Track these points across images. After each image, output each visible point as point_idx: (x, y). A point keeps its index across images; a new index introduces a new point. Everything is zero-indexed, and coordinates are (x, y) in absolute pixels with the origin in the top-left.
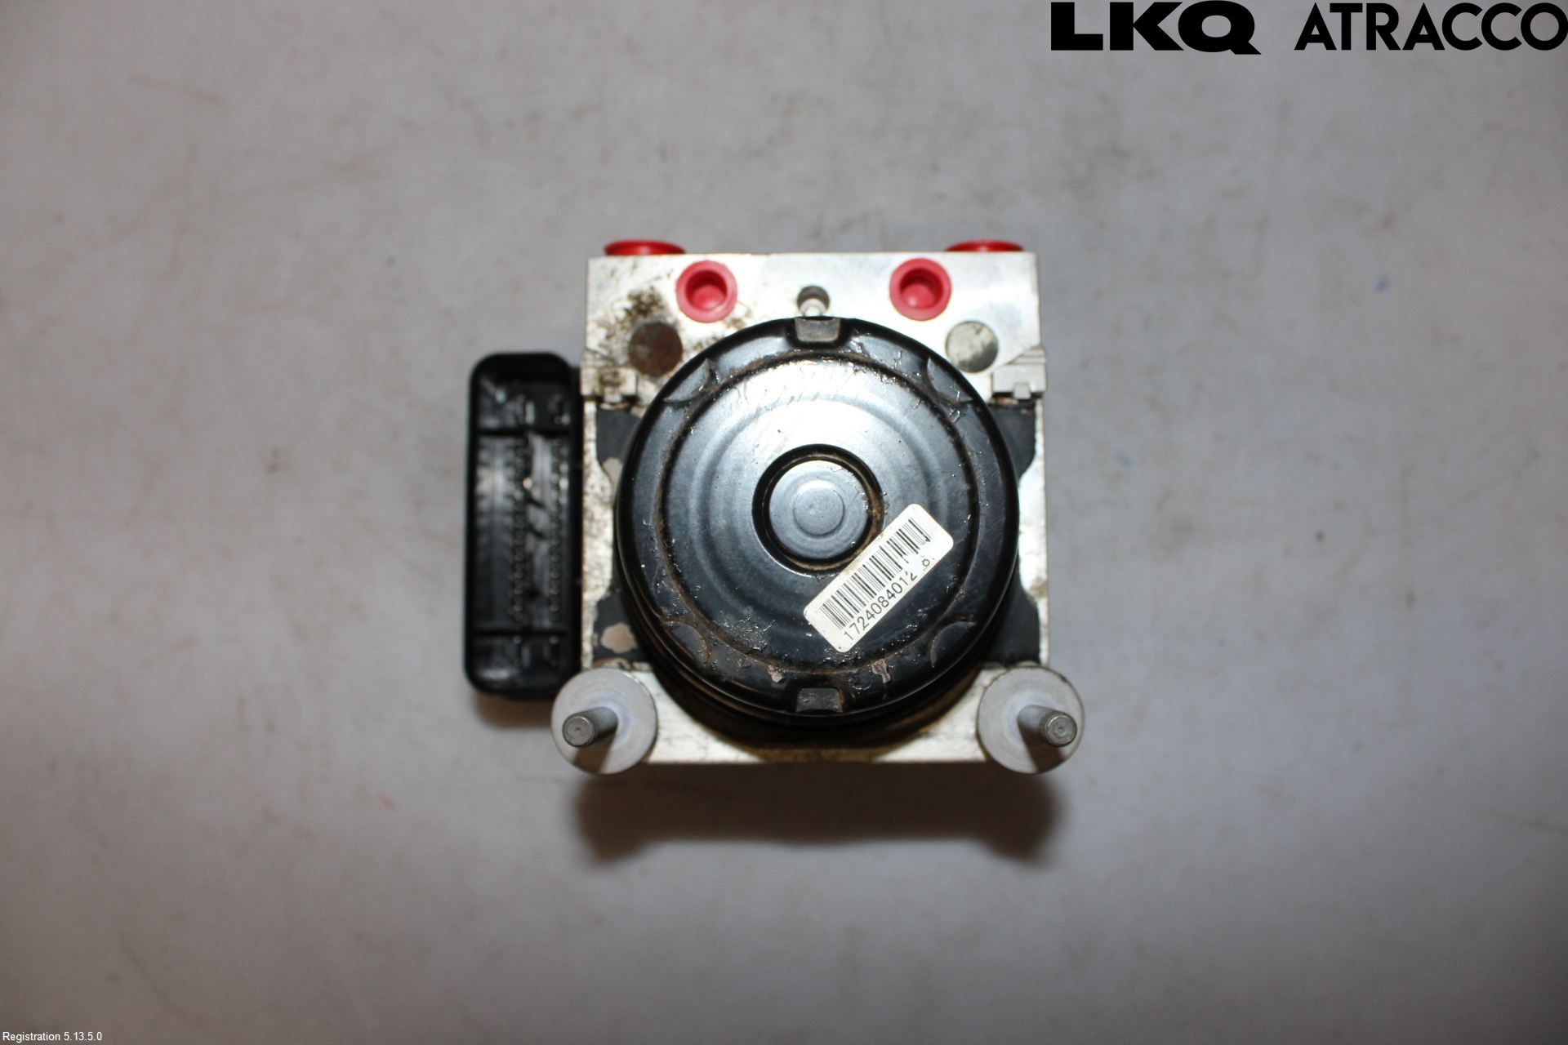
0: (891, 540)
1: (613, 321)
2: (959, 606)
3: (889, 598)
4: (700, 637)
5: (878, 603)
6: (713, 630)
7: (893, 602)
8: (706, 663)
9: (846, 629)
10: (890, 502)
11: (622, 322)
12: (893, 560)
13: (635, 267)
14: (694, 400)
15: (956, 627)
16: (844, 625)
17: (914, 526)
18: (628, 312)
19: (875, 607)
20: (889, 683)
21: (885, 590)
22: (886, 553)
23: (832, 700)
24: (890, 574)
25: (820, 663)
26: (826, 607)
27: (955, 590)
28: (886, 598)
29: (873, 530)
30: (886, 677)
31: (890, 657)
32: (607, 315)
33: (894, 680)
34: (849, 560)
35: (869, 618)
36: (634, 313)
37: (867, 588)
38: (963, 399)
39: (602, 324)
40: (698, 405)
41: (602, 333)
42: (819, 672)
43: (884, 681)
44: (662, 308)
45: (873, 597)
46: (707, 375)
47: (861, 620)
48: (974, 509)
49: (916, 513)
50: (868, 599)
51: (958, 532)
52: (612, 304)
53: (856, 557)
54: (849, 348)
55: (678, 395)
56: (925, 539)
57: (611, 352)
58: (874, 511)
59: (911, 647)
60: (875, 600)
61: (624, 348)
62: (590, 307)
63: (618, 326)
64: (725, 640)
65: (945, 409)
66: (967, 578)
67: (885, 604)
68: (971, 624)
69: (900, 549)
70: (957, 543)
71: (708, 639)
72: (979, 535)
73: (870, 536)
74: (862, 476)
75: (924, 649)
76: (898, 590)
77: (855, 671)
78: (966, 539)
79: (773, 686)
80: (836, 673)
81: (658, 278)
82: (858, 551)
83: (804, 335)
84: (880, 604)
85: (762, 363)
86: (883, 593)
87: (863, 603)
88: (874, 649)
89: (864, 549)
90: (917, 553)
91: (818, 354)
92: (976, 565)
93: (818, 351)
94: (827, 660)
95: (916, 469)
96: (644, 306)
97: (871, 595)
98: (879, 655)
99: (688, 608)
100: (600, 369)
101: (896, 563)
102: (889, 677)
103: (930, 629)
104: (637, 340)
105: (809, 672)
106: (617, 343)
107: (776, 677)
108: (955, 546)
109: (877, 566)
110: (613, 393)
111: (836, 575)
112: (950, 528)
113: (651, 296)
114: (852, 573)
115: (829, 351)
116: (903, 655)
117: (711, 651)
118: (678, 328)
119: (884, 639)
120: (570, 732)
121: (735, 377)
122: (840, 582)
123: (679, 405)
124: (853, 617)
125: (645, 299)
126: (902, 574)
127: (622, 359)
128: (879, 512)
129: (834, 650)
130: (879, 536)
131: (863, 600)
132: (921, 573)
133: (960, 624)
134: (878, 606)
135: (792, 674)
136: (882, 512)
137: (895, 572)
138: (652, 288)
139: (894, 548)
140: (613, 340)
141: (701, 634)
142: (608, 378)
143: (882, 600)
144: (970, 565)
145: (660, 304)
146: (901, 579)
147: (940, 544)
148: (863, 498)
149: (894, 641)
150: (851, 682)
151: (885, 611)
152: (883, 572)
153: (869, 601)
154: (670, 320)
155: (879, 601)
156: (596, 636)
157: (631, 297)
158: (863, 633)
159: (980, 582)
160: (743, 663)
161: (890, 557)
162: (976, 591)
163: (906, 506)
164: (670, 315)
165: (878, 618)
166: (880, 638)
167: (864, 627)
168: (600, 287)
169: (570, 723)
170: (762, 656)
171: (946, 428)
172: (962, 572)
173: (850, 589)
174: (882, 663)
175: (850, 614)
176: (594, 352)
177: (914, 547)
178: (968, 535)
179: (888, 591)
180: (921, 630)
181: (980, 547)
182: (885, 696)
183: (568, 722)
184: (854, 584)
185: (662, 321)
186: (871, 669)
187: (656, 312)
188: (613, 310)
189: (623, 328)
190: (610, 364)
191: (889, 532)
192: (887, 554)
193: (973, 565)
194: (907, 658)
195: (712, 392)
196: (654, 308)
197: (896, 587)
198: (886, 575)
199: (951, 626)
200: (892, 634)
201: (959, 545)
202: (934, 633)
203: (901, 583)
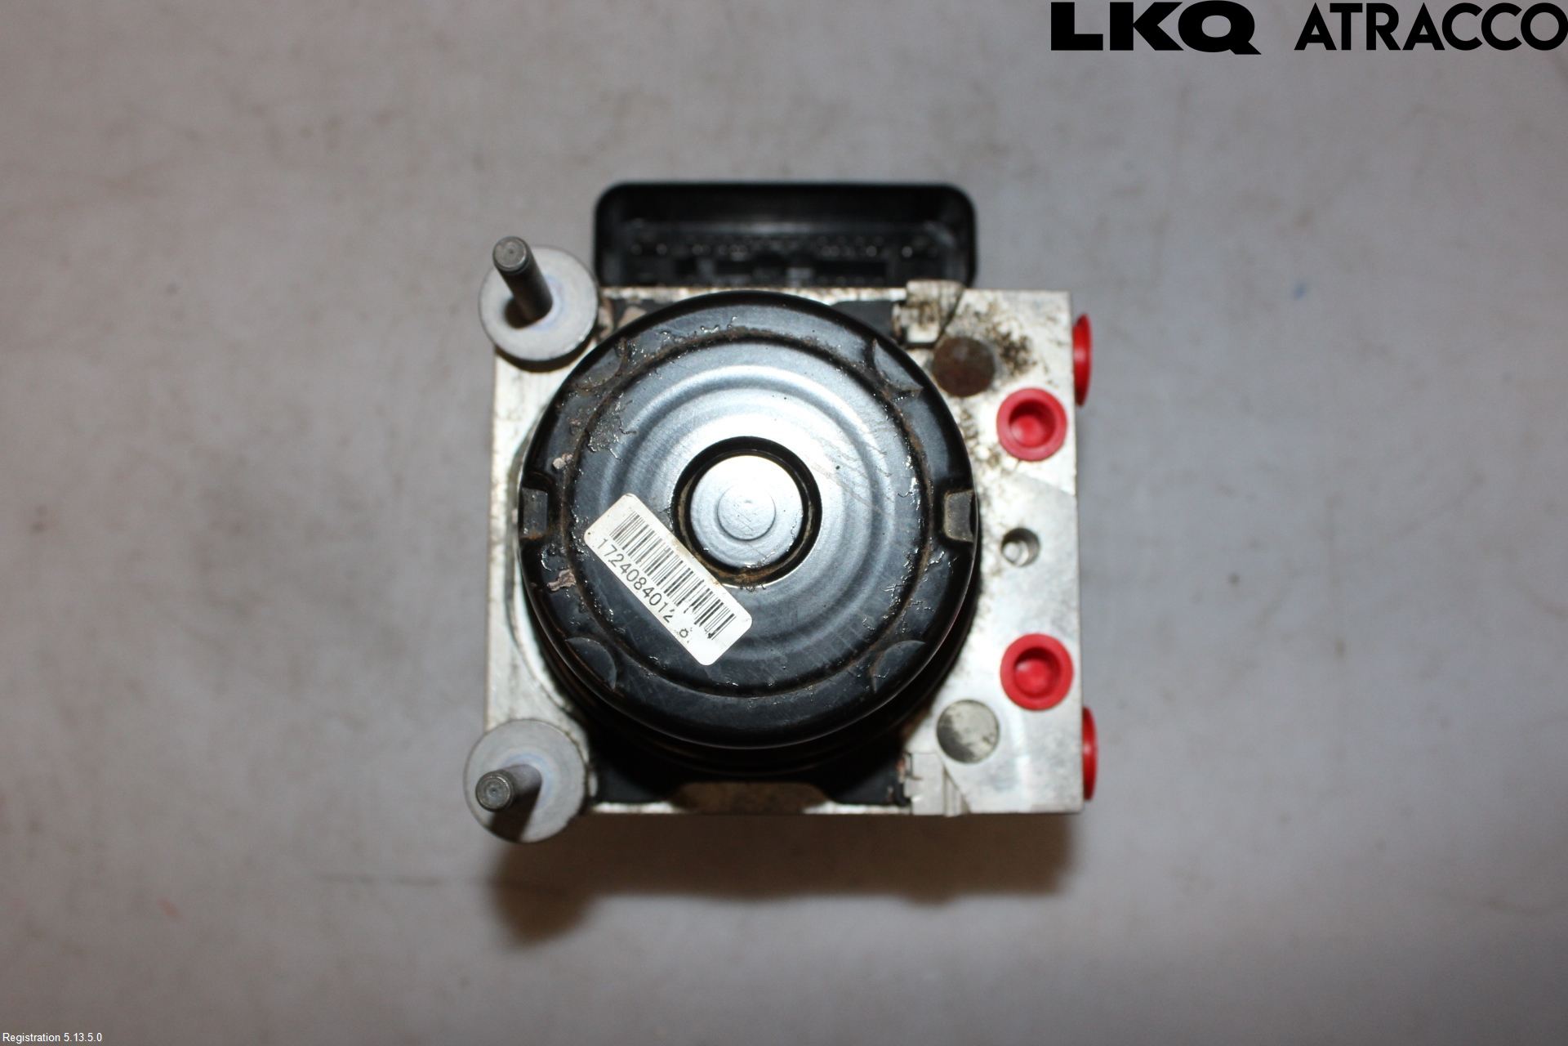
0: (711, 593)
1: (996, 319)
2: (634, 671)
3: (644, 590)
4: (606, 379)
5: (639, 577)
6: (613, 392)
7: (640, 595)
8: (577, 385)
9: (611, 541)
10: (754, 593)
11: (994, 328)
12: (688, 595)
13: (1060, 344)
14: (875, 373)
15: (610, 668)
16: (614, 539)
17: (727, 621)
18: (1007, 336)
19: (635, 573)
20: (549, 589)
21: (654, 585)
22: (696, 587)
23: (533, 527)
24: (672, 592)
25: (573, 512)
26: (635, 519)
27: (652, 666)
28: (644, 587)
29: (723, 574)
30: (555, 586)
31: (577, 591)
32: (1003, 312)
33: (552, 595)
34: (690, 546)
35: (622, 567)
36: (1006, 343)
37: (656, 564)
38: (875, 682)
39: (992, 307)
40: (869, 377)
41: (982, 307)
42: (562, 511)
43: (551, 584)
44: (1012, 374)
45: (645, 572)
46: (904, 388)
47: (620, 557)
48: (745, 691)
49: (742, 623)
50: (643, 567)
51: (719, 670)
52: (1016, 319)
53: (693, 553)
54: (935, 550)
55: (881, 357)
56: (711, 632)
57: (961, 317)
58: (744, 575)
59: (588, 616)
60: (642, 574)
61: (964, 332)
62: (1012, 294)
63: (990, 326)
64: (602, 406)
65: (862, 660)
66: (666, 681)
67: (638, 585)
68: (613, 685)
69: (700, 603)
70: (706, 670)
71: (604, 388)
72: (715, 696)
73: (716, 570)
74: (786, 563)
75: (585, 630)
76: (654, 601)
77: (563, 550)
78: (711, 680)
79: (549, 459)
80: (562, 529)
81: (1046, 370)
82: (699, 557)
83: (950, 499)
84: (637, 580)
85: (917, 449)
86: (650, 583)
87: (640, 560)
88: (587, 572)
89: (701, 563)
90: (695, 623)
91: (928, 515)
92: (681, 692)
93: (931, 514)
94: (575, 519)
95: (792, 624)
96: (1014, 354)
97: (648, 570)
98: (580, 577)
99: (639, 366)
100: (938, 301)
101: (683, 599)
102: (555, 590)
103: (607, 637)
104: (975, 347)
105: (563, 498)
106: (970, 324)
107: (558, 462)
108: (703, 667)
109: (681, 577)
110: (911, 317)
111: (671, 531)
112: (723, 662)
113: (1025, 362)
114: (674, 548)
115: (931, 525)
116: (580, 605)
117: (590, 391)
118: (989, 392)
119: (598, 584)
120: (510, 245)
121: (901, 419)
122: (664, 534)
123: (868, 355)
124: (623, 548)
125: (1022, 355)
126: (671, 606)
127: (951, 330)
128: (743, 581)
129: (586, 525)
130: (715, 580)
131: (643, 560)
132: (673, 627)
133: (614, 672)
134: (635, 578)
135: (561, 480)
136: (742, 584)
137: (675, 596)
138: (1035, 363)
139: (701, 597)
140: (974, 320)
141: (610, 380)
142: (928, 311)
143: (641, 582)
144: (682, 685)
145: (1017, 373)
146: (666, 604)
147: (706, 650)
148: (759, 563)
149: (595, 595)
150: (551, 546)
151: (630, 585)
152: (674, 584)
153: (641, 568)
154: (997, 383)
155: (641, 578)
156: (638, 302)
157: (1024, 339)
158: (605, 560)
159: (661, 696)
160: (576, 426)
161: (691, 592)
162: (650, 691)
163: (749, 610)
164: (1004, 384)
165: (622, 578)
166: (600, 580)
167: (612, 562)
168: (1036, 306)
169: (520, 245)
170: (582, 446)
171: (841, 660)
172: (673, 674)
173: (655, 546)
174: (572, 581)
175: (627, 546)
176: (959, 298)
177: (702, 620)
178: (714, 683)
179: (652, 589)
180: (609, 626)
181: (702, 697)
182: (534, 585)
183: (520, 242)
184: (660, 550)
185: (997, 375)
186: (564, 569)
187: (1006, 368)
188: (1008, 319)
189: (988, 330)
190: (945, 314)
191: (721, 592)
192: (694, 589)
193: (681, 688)
194: (576, 610)
195: (884, 392)
196: (1011, 365)
197: (658, 597)
198: (670, 587)
199: (611, 661)
200: (604, 592)
201: (704, 671)
202: (604, 642)
203: (661, 604)
